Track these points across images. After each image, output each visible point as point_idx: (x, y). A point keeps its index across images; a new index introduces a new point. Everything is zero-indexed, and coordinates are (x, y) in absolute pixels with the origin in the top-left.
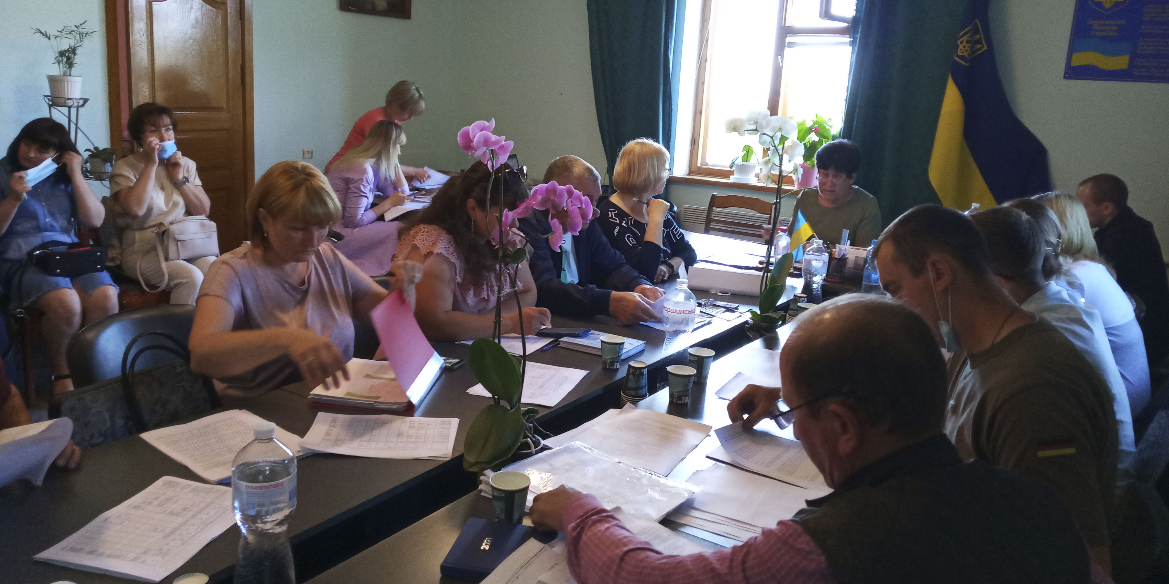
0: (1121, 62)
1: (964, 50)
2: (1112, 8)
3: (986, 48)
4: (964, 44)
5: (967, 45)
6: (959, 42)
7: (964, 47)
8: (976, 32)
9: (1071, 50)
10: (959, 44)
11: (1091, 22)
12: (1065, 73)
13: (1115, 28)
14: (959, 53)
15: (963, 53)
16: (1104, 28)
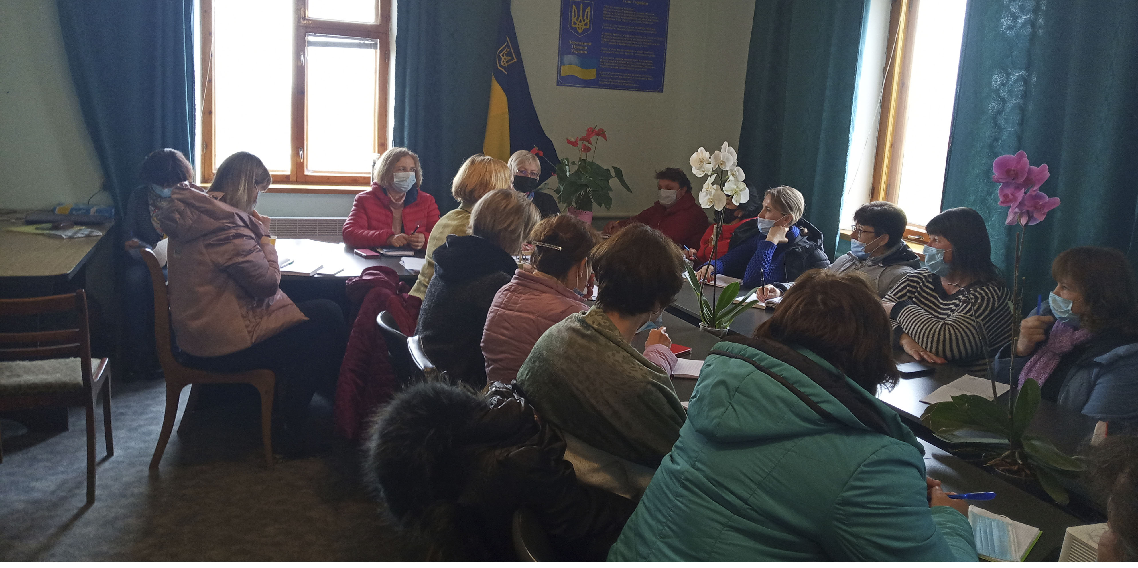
0: (591, 74)
1: (505, 62)
2: (582, 33)
3: (515, 60)
4: (505, 57)
5: (506, 58)
6: (501, 55)
7: (505, 59)
8: (509, 47)
9: (561, 63)
10: (502, 57)
11: (571, 42)
12: (558, 81)
13: (586, 48)
14: (502, 64)
15: (505, 64)
16: (579, 47)
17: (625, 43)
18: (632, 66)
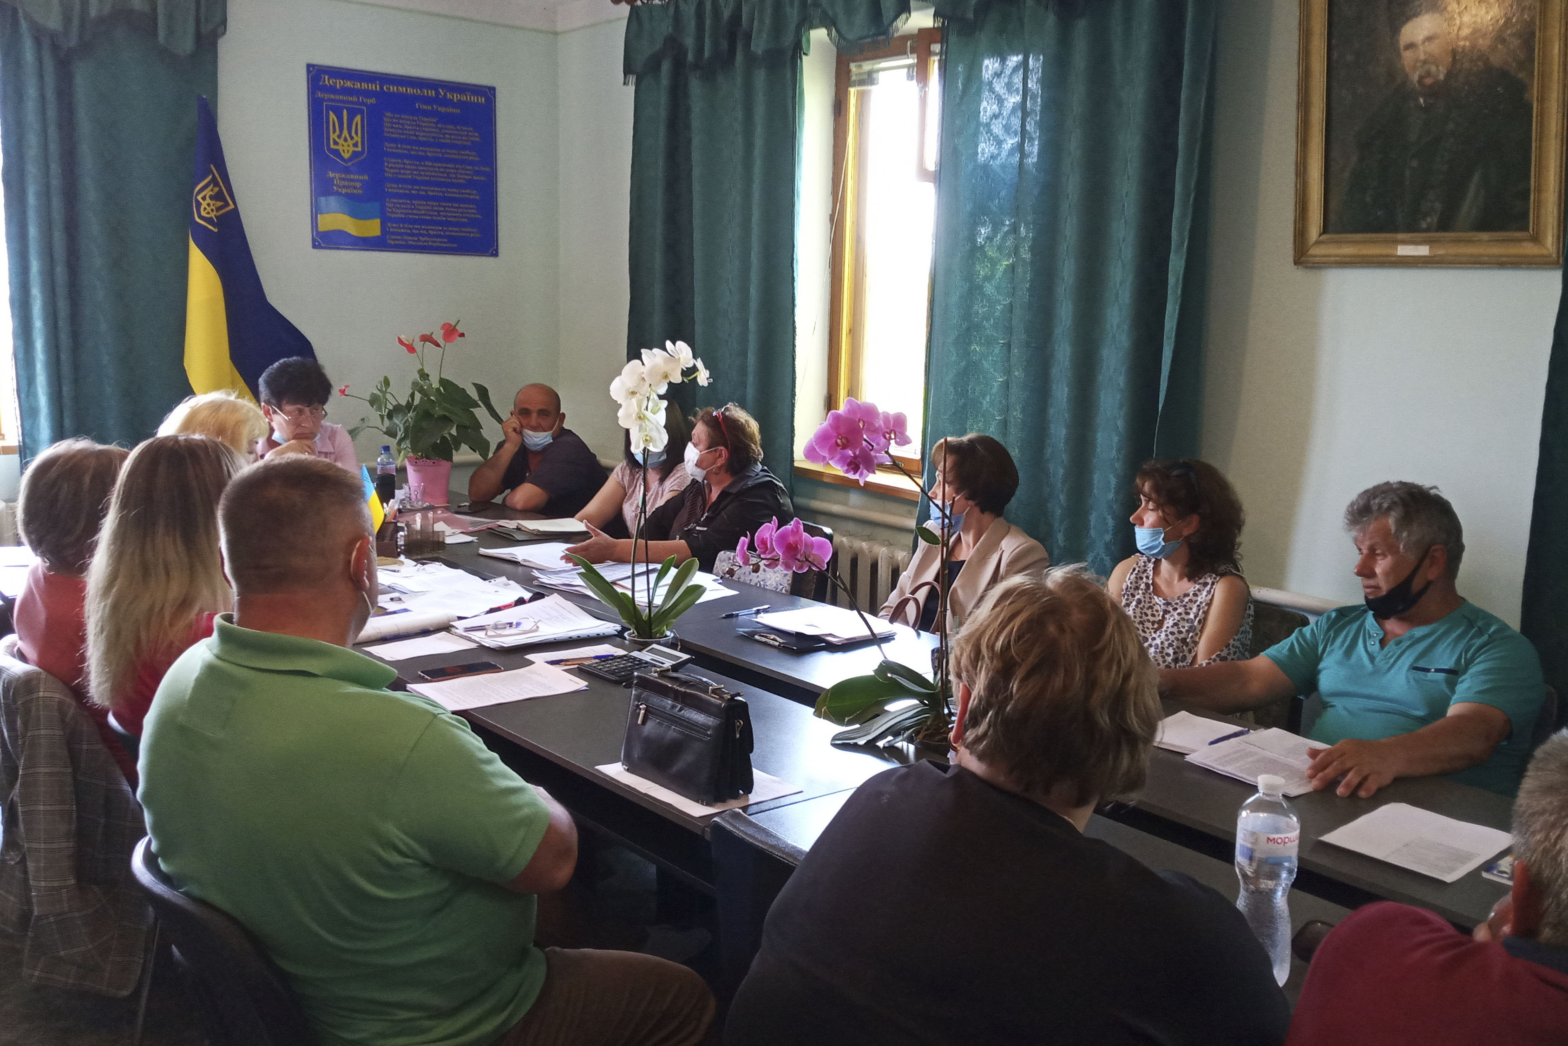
0: (373, 228)
1: (209, 209)
3: (230, 206)
4: (208, 200)
5: (211, 202)
8: (216, 184)
9: (316, 211)
11: (331, 175)
12: (314, 240)
13: (358, 185)
16: (346, 183)
17: (427, 176)
18: (442, 214)
